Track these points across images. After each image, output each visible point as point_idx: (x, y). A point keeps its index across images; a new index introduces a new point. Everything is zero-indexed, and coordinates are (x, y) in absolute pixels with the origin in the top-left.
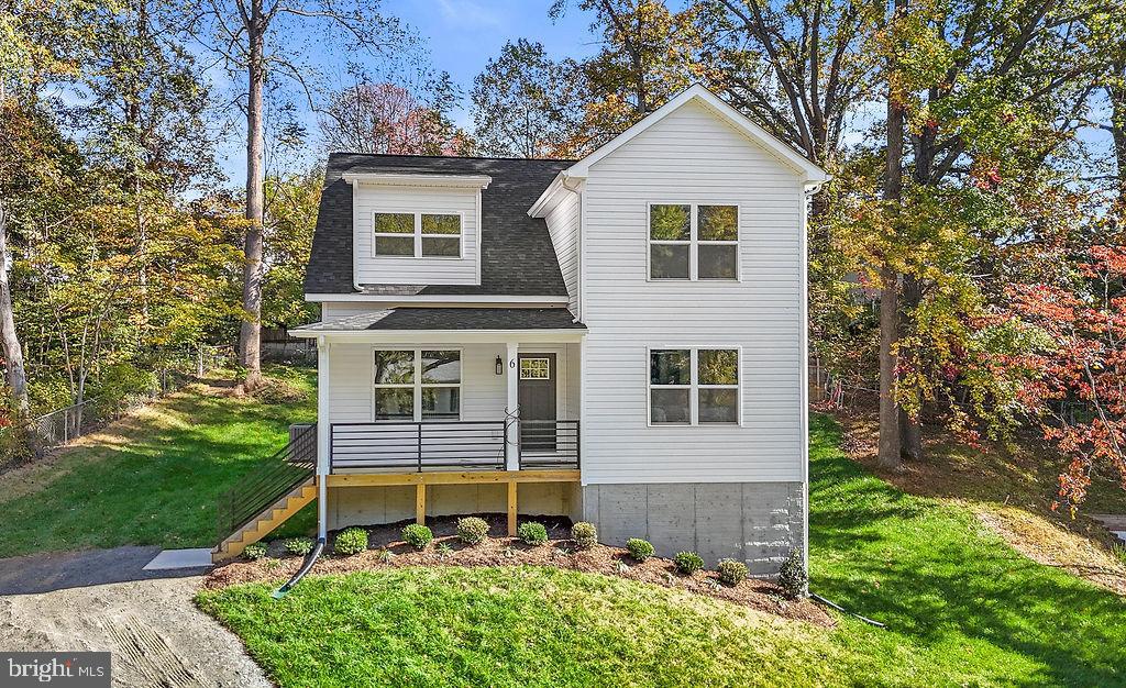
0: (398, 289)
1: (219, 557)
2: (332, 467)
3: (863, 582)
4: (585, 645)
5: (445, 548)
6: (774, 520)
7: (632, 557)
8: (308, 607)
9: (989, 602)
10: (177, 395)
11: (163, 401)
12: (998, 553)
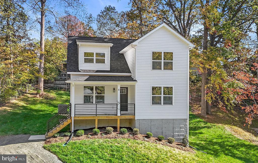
0: (90, 71)
1: (47, 137)
2: (75, 115)
3: (200, 143)
4: (139, 157)
5: (103, 134)
6: (181, 128)
7: (148, 137)
8: (72, 148)
9: (230, 148)
10: (22, 97)
11: (19, 99)
12: (231, 137)
